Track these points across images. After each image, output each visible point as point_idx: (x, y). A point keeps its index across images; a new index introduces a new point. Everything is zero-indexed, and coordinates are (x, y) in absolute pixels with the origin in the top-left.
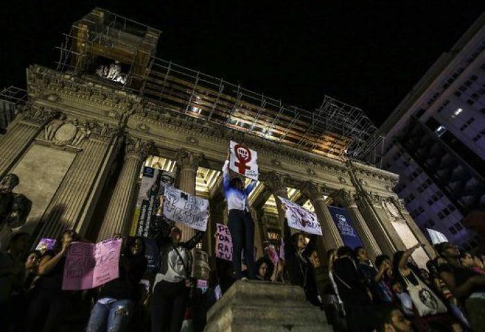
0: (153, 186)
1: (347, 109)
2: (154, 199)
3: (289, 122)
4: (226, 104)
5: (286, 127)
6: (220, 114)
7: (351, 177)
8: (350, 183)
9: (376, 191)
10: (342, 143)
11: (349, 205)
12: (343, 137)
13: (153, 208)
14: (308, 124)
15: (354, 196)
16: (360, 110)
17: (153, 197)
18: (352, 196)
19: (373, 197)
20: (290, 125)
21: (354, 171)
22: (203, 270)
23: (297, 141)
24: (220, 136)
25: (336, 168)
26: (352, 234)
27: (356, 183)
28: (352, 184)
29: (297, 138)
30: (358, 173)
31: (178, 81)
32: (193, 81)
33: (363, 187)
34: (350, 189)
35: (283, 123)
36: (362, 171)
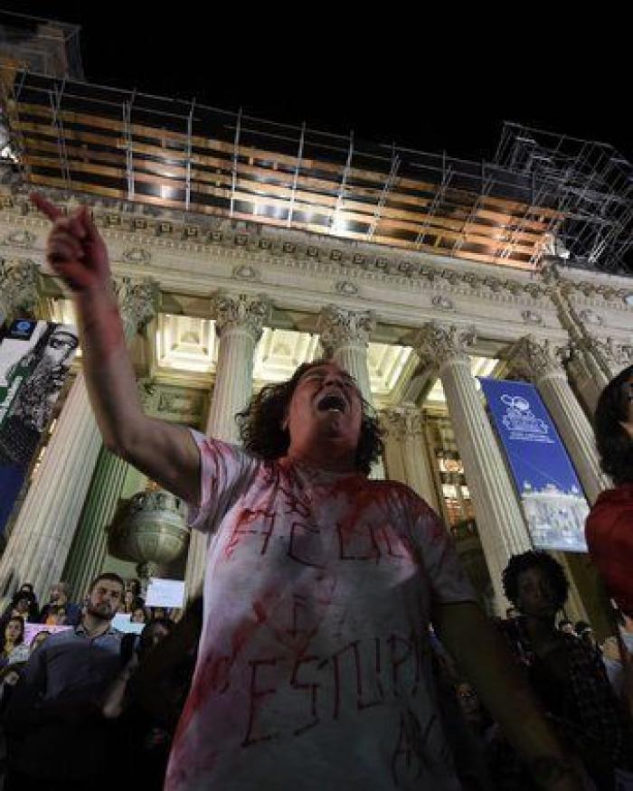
0: (24, 358)
1: (571, 148)
2: (23, 382)
3: (380, 186)
4: (214, 162)
5: (375, 202)
6: (210, 190)
7: (560, 308)
8: (556, 322)
9: (623, 335)
10: (535, 226)
11: (541, 374)
12: (533, 210)
13: (12, 403)
14: (429, 187)
15: (560, 351)
16: (607, 145)
17: (19, 379)
18: (552, 353)
19: (614, 350)
20: (384, 194)
21: (565, 293)
22: (163, 530)
23: (410, 236)
24: (204, 238)
25: (514, 288)
26: (543, 439)
27: (571, 321)
28: (560, 326)
29: (411, 227)
30: (578, 295)
31: (87, 120)
32: (116, 114)
33: (588, 328)
34: (551, 336)
35: (366, 192)
36: (588, 290)
